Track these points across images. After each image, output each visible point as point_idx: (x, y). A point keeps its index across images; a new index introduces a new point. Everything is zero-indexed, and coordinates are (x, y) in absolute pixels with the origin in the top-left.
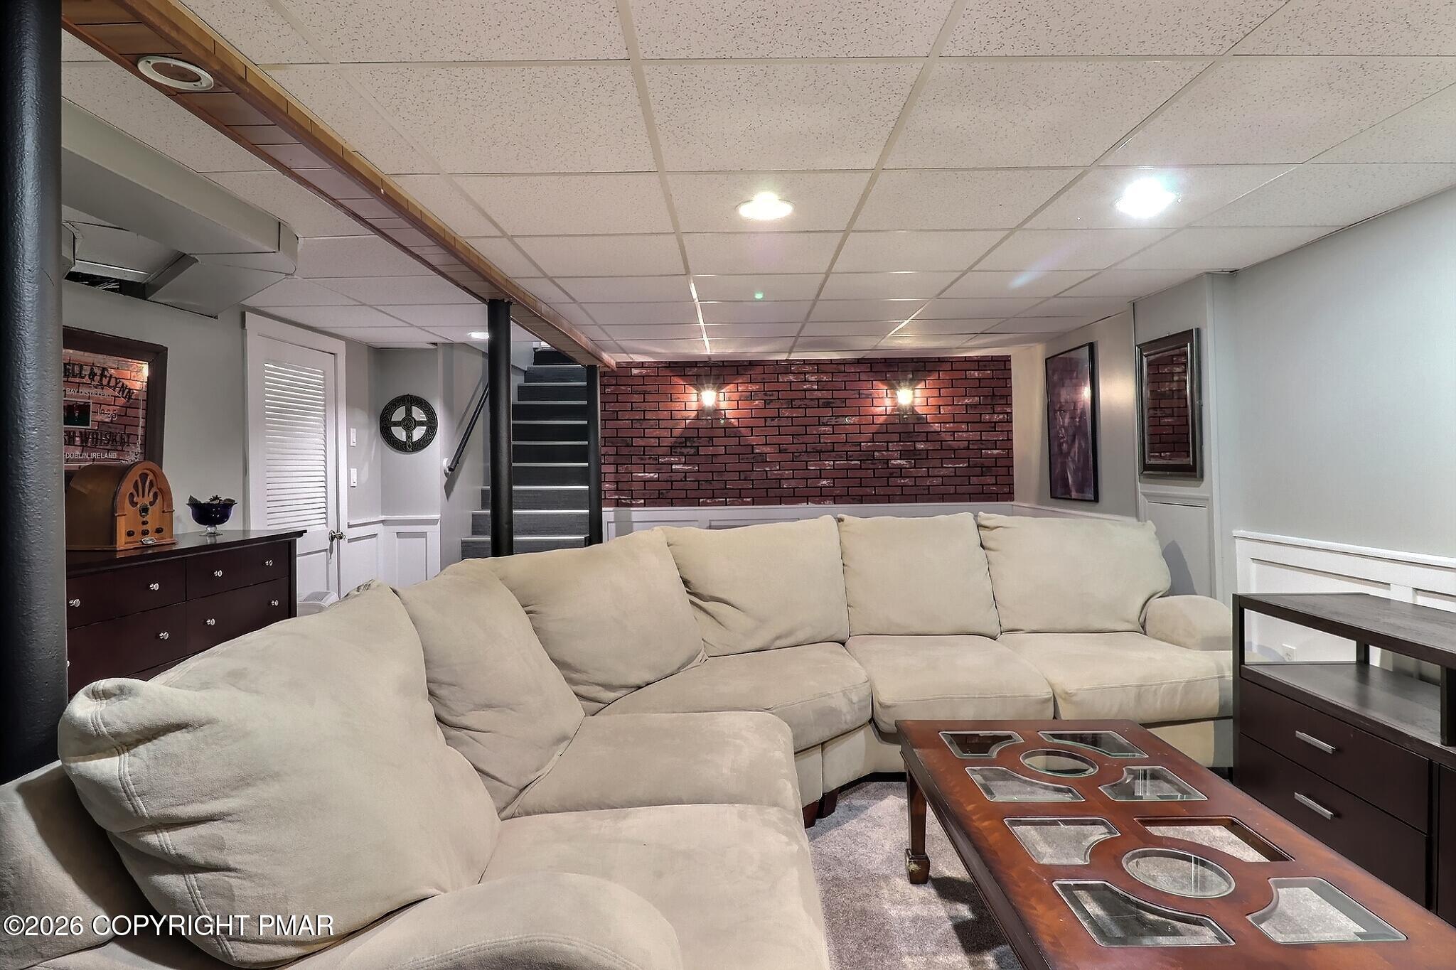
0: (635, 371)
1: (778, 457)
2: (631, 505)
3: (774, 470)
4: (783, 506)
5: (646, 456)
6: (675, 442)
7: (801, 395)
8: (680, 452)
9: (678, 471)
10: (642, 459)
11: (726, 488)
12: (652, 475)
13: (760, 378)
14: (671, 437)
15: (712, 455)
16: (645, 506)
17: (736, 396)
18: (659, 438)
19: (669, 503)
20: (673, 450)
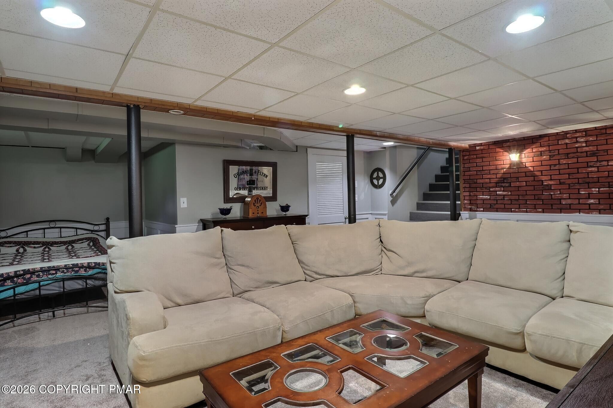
0: (478, 148)
1: (560, 187)
2: (477, 211)
3: (557, 194)
4: (562, 214)
5: (484, 188)
6: (498, 181)
7: (574, 150)
8: (501, 185)
9: (500, 195)
10: (482, 189)
11: (527, 204)
12: (487, 197)
13: (546, 144)
14: (496, 178)
15: (518, 187)
16: (483, 211)
17: (532, 155)
18: (490, 179)
19: (495, 210)
20: (497, 185)
